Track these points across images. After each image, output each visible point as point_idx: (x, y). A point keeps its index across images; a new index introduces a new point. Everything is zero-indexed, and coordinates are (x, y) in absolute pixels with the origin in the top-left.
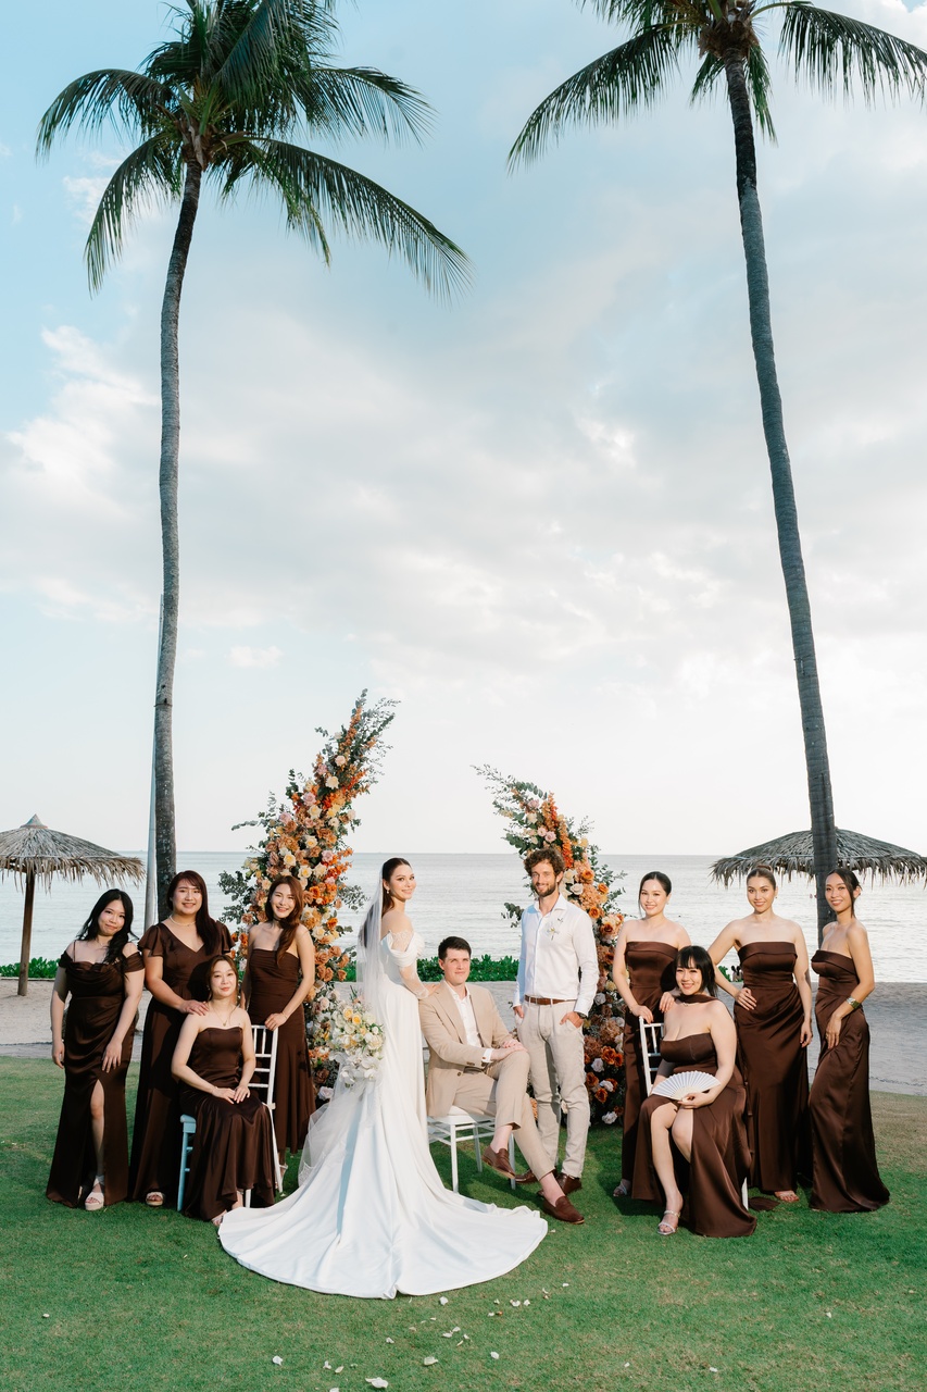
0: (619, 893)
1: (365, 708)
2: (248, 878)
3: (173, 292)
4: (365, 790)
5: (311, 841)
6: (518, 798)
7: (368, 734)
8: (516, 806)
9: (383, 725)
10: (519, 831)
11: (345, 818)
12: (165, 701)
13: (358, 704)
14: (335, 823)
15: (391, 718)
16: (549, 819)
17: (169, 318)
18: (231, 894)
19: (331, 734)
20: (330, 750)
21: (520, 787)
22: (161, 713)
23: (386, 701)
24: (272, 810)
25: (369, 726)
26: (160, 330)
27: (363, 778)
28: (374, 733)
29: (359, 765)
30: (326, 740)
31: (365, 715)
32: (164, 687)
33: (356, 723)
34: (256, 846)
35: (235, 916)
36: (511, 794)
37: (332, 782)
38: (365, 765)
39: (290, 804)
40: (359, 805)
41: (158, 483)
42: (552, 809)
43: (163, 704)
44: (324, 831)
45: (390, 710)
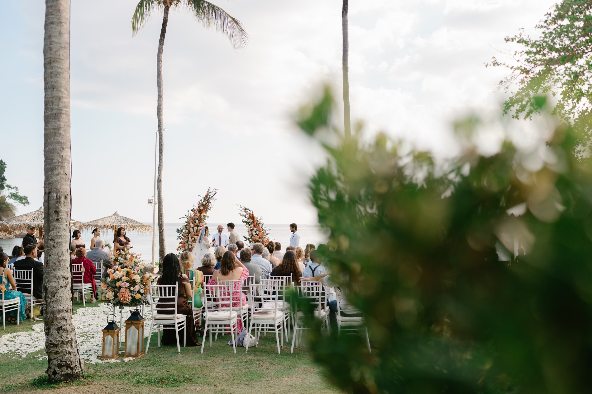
0: (268, 234)
1: (210, 191)
2: (183, 230)
3: (160, 51)
4: (210, 210)
5: (197, 221)
6: (246, 212)
7: (211, 197)
8: (245, 214)
9: (214, 195)
10: (245, 219)
11: (205, 216)
12: (160, 180)
13: (208, 190)
14: (203, 217)
15: (216, 193)
16: (252, 217)
17: (159, 60)
18: (179, 233)
19: (202, 196)
20: (201, 200)
21: (246, 209)
22: (159, 183)
23: (215, 189)
24: (188, 214)
25: (211, 195)
26: (157, 64)
27: (209, 207)
28: (212, 196)
29: (209, 204)
30: (201, 198)
31: (210, 192)
32: (160, 176)
33: (208, 194)
34: (184, 222)
35: (180, 238)
36: (244, 211)
37: (202, 208)
38: (210, 204)
39: (192, 213)
40: (208, 213)
41: (157, 113)
42: (253, 214)
43: (159, 181)
44: (200, 219)
45: (216, 191)
